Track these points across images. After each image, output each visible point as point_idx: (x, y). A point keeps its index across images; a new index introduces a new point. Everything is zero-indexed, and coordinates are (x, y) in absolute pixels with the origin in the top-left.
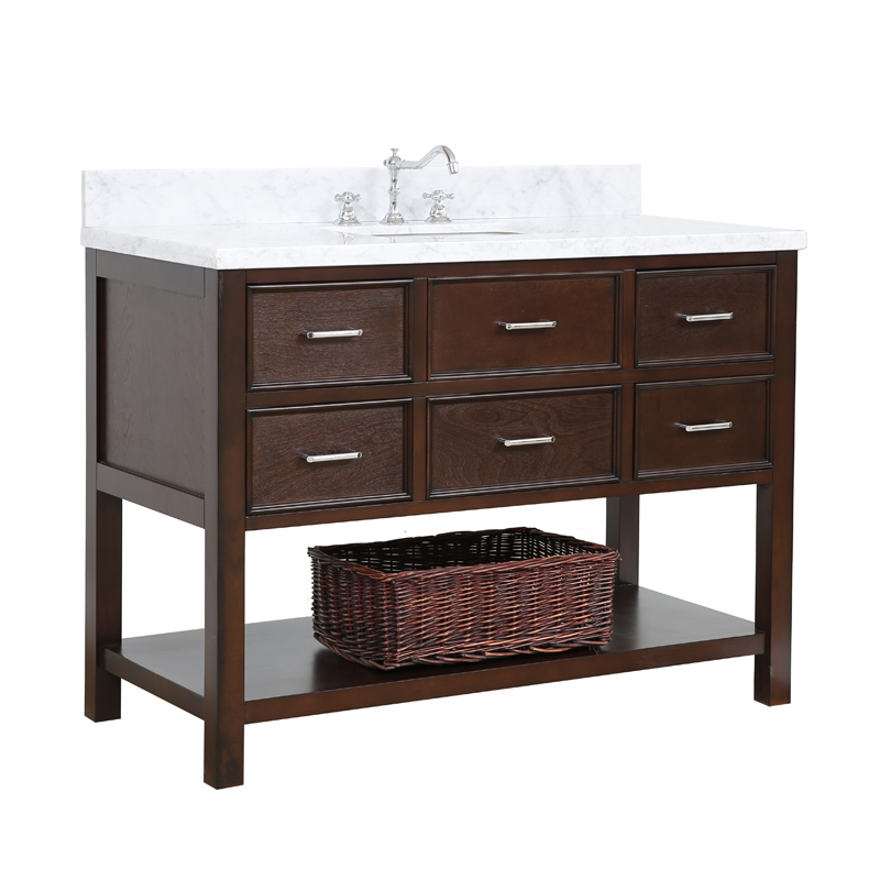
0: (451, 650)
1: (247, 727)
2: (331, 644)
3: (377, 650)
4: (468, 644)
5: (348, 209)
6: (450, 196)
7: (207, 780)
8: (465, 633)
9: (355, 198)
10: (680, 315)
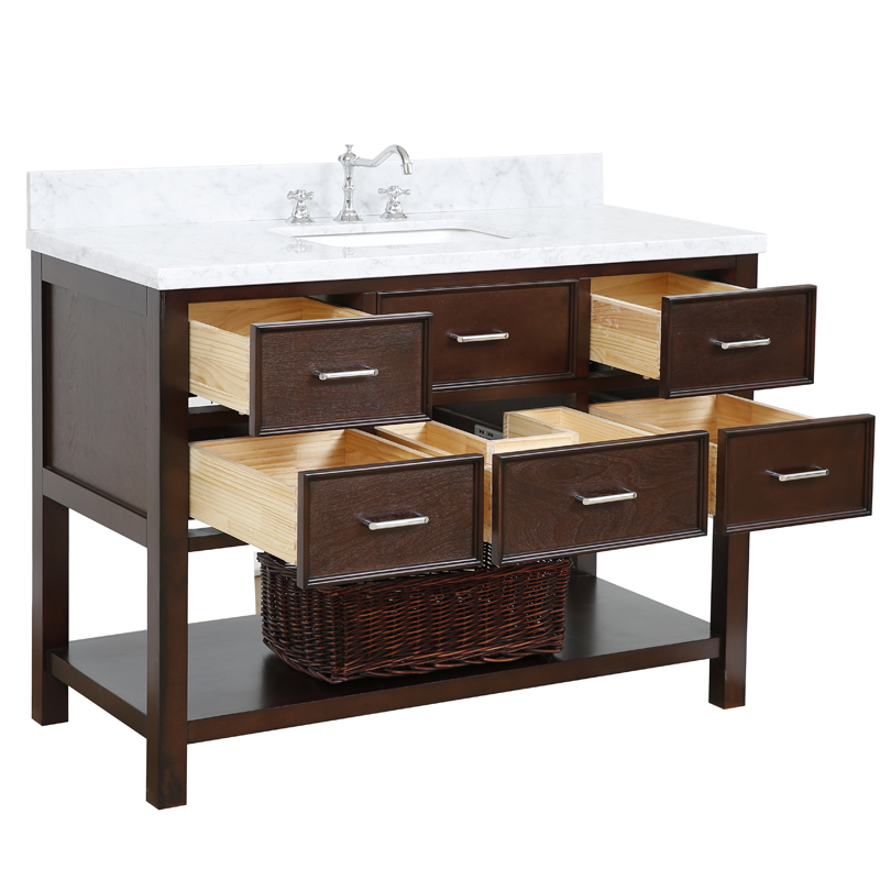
0: (400, 663)
1: (190, 747)
2: (280, 652)
3: (324, 662)
4: (417, 656)
5: (301, 207)
6: (406, 192)
7: (149, 799)
8: (414, 645)
9: (309, 195)
10: (715, 341)
